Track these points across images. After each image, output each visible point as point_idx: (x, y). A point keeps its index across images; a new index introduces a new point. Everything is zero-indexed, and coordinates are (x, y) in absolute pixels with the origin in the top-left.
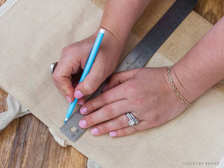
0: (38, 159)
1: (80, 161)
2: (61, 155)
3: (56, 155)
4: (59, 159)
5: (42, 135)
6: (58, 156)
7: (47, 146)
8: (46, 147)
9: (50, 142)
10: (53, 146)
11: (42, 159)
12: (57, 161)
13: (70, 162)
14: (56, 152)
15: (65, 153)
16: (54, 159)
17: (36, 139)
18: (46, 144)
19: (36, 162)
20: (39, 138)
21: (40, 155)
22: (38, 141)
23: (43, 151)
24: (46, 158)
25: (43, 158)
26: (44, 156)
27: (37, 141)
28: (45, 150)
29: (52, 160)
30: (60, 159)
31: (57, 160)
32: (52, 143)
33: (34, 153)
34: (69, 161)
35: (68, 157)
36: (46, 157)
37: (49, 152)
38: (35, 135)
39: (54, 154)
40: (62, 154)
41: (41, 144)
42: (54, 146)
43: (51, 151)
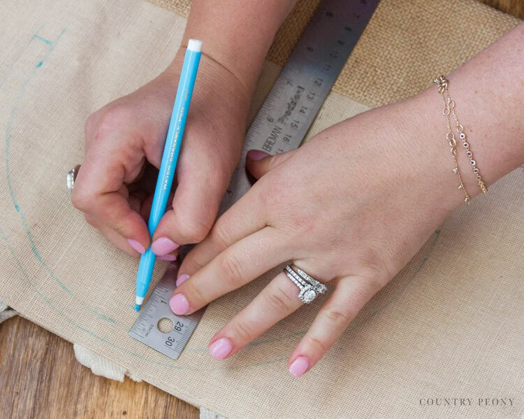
0: (21, 406)
1: (134, 412)
2: (83, 395)
3: (71, 396)
4: (76, 405)
5: (30, 339)
6: (75, 396)
7: (45, 370)
8: (41, 371)
9: (54, 359)
10: (61, 370)
11: (30, 404)
12: (71, 411)
13: (107, 414)
14: (69, 384)
15: (95, 389)
16: (65, 407)
17: (14, 350)
18: (42, 363)
19: (14, 415)
20: (24, 348)
21: (24, 393)
22: (19, 355)
23: (35, 383)
24: (41, 402)
25: (35, 403)
26: (35, 396)
27: (17, 356)
28: (40, 381)
29: (59, 409)
30: (79, 406)
31: (73, 407)
32: (58, 362)
33: (8, 389)
34: (103, 411)
35: (101, 401)
36: (41, 400)
37: (49, 387)
38: (13, 338)
39: (63, 391)
40: (86, 390)
41: (28, 365)
42: (65, 368)
43: (55, 384)
